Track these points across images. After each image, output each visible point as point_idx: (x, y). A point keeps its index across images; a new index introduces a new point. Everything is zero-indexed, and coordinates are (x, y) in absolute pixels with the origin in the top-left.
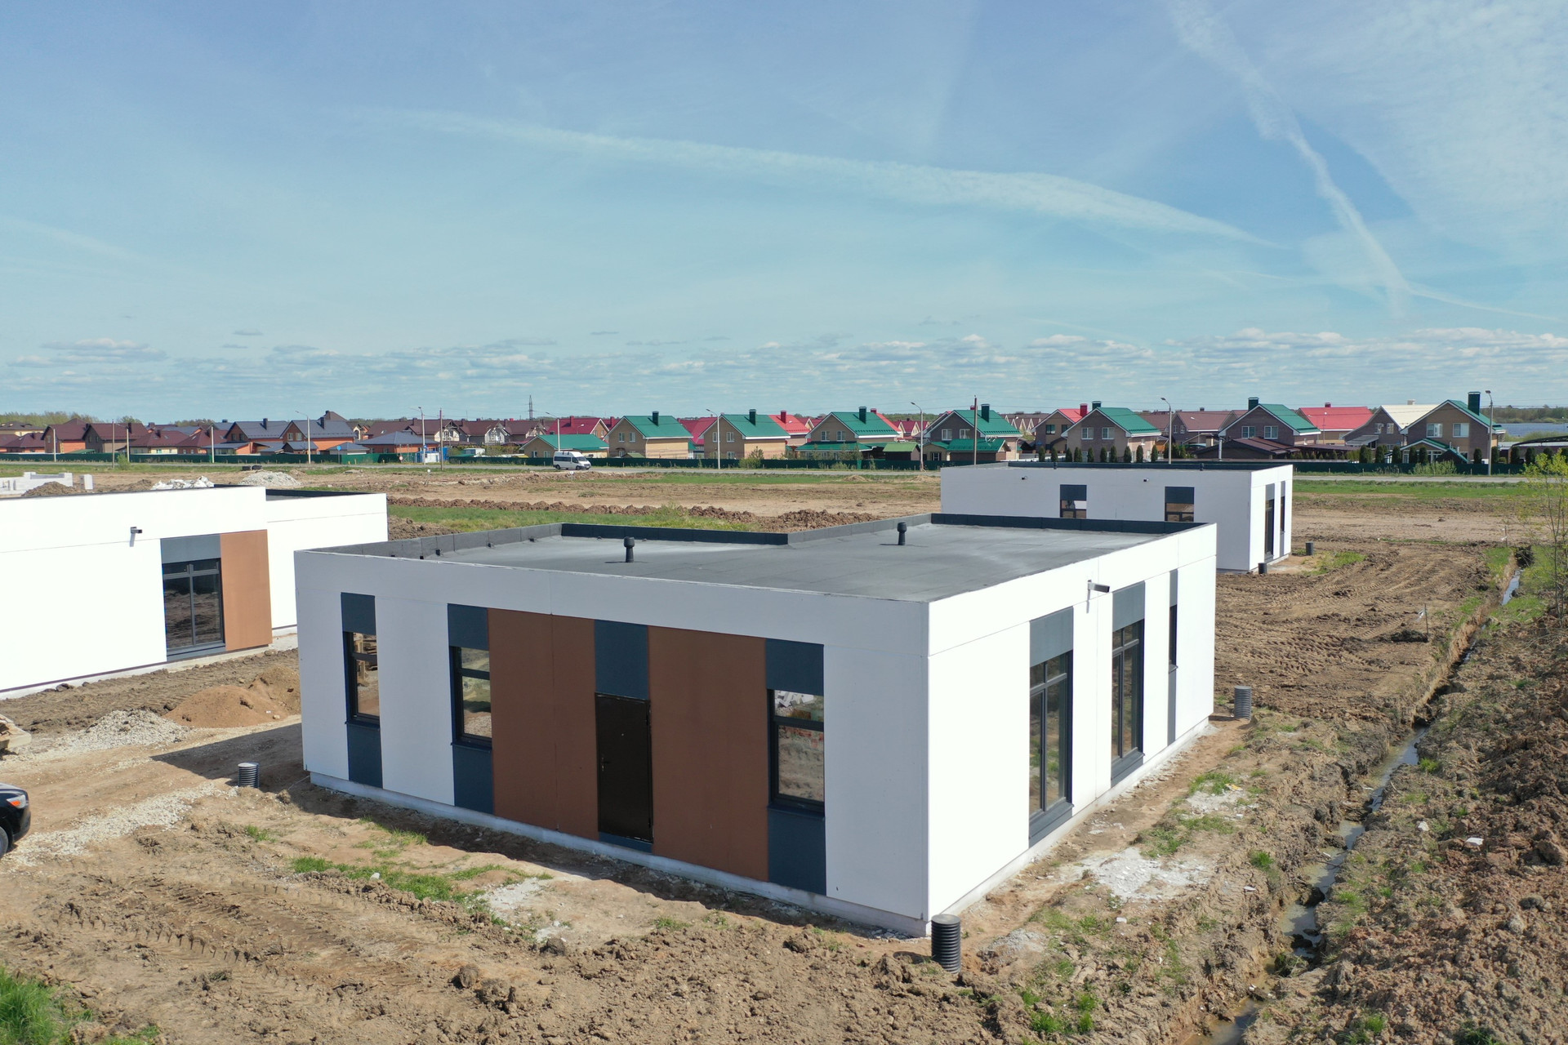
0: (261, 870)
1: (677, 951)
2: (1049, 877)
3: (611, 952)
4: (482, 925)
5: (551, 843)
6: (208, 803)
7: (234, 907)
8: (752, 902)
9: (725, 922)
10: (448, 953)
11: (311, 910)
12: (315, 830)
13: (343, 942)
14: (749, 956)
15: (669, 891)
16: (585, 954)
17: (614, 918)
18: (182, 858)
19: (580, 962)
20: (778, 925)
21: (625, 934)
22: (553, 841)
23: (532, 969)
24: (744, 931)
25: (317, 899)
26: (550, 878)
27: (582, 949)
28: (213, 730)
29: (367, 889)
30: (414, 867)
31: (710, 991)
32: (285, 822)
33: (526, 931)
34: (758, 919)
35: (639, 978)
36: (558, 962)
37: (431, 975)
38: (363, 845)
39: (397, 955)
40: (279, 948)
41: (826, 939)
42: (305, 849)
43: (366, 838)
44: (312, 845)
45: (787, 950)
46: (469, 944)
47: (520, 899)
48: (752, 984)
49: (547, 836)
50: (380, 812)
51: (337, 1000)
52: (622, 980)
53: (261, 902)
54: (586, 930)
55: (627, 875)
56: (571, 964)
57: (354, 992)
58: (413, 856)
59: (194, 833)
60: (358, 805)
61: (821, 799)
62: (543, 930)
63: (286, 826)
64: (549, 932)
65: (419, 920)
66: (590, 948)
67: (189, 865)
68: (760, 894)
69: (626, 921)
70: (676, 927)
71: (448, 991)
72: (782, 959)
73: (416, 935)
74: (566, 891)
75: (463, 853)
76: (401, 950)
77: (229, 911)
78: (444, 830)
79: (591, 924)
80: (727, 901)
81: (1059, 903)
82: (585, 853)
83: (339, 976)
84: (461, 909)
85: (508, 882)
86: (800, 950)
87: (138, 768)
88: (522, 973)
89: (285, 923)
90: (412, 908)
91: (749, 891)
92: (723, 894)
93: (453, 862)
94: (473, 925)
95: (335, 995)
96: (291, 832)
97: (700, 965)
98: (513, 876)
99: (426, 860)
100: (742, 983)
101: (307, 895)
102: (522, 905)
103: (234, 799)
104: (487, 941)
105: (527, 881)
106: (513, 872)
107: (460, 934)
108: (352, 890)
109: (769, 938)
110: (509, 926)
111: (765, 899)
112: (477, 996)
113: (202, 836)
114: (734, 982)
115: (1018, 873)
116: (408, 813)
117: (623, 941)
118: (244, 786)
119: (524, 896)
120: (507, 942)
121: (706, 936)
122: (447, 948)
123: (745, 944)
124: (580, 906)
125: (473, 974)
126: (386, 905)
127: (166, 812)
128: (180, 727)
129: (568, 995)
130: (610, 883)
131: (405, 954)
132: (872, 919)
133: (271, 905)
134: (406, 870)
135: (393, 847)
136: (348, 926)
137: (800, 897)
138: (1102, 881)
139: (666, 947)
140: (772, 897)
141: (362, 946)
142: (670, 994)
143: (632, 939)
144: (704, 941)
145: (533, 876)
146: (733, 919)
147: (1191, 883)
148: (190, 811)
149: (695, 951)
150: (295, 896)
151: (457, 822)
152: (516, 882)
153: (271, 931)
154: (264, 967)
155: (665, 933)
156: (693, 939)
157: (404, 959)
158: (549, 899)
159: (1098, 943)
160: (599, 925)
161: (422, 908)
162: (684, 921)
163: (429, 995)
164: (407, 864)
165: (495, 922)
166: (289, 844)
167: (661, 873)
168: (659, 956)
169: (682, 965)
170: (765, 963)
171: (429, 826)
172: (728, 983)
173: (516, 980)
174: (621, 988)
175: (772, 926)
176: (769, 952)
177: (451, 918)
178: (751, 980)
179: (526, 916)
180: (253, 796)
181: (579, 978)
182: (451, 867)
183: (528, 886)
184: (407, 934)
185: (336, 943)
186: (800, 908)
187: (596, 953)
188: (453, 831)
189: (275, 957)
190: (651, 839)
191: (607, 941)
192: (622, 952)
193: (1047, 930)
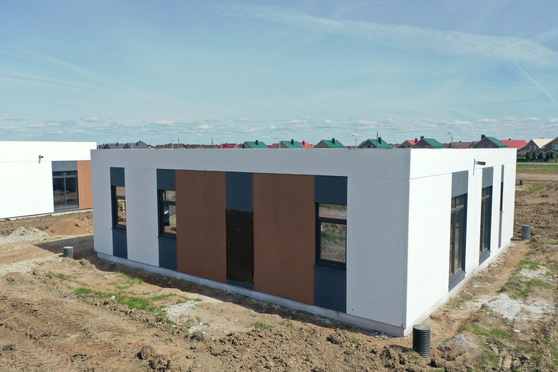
0: (58, 293)
1: (266, 341)
2: (461, 307)
3: (229, 341)
4: (160, 323)
5: (204, 285)
6: (47, 264)
7: (35, 311)
8: (305, 315)
9: (292, 326)
10: (139, 338)
11: (74, 313)
12: (92, 276)
13: (84, 330)
14: (308, 345)
15: (262, 309)
16: (215, 341)
17: (232, 322)
18: (23, 287)
19: (212, 346)
20: (321, 328)
21: (238, 330)
22: (205, 284)
23: (184, 349)
24: (304, 331)
25: (80, 308)
26: (201, 300)
27: (213, 338)
28: (62, 236)
29: (106, 303)
30: (134, 294)
31: (286, 366)
32: (79, 273)
33: (184, 327)
34: (310, 324)
35: (245, 357)
36: (199, 345)
37: (126, 350)
38: (112, 284)
39: (111, 339)
40: (48, 333)
41: (349, 336)
42: (84, 285)
43: (115, 281)
44: (88, 283)
45: (329, 343)
46: (152, 334)
47: (184, 311)
48: (311, 362)
49: (202, 281)
50: (126, 270)
51: (69, 364)
52: (235, 357)
53: (50, 308)
54: (217, 328)
55: (240, 300)
56: (206, 347)
57: (80, 359)
58: (136, 289)
59: (34, 276)
60: (116, 267)
61: (344, 261)
62: (193, 327)
63: (79, 274)
64: (197, 328)
65: (128, 320)
66: (218, 338)
67: (23, 290)
68: (310, 311)
69: (238, 324)
70: (266, 327)
71: (134, 361)
72: (327, 348)
73: (125, 328)
74: (208, 307)
75: (160, 288)
76: (114, 336)
77: (32, 313)
78: (154, 278)
79: (220, 325)
80: (292, 315)
81: (476, 320)
82: (220, 290)
83: (77, 349)
84: (151, 314)
85: (179, 302)
86: (336, 343)
87: (22, 249)
88: (178, 351)
89: (58, 319)
90: (126, 314)
91: (304, 310)
92: (290, 311)
93: (154, 292)
94: (156, 323)
95: (69, 361)
96: (80, 277)
97: (280, 350)
98: (182, 299)
99: (141, 291)
100: (305, 362)
101: (76, 306)
102: (184, 314)
103: (60, 263)
104: (162, 332)
105: (189, 302)
106: (182, 297)
107: (148, 328)
108: (98, 303)
109: (318, 335)
110: (176, 324)
111: (312, 314)
112: (149, 365)
113: (37, 277)
114: (300, 361)
115: (443, 305)
116: (138, 270)
117: (237, 334)
118: (66, 257)
119: (186, 309)
120: (173, 333)
121: (283, 333)
122: (139, 335)
123: (304, 338)
124: (214, 315)
125: (149, 351)
126: (114, 312)
127: (26, 267)
128: (48, 235)
129: (203, 366)
130: (231, 304)
131: (116, 338)
132: (372, 326)
133: (54, 310)
134: (130, 295)
135: (127, 285)
136: (90, 322)
137: (331, 314)
138: (494, 310)
139: (260, 339)
140: (316, 313)
141: (93, 333)
142: (262, 367)
143: (241, 333)
144: (281, 336)
145: (192, 300)
146: (297, 324)
147: (544, 312)
148: (37, 267)
149: (277, 342)
150: (70, 306)
151: (160, 275)
152: (183, 302)
153: (49, 323)
154: (38, 343)
155: (259, 331)
156: (276, 335)
157: (115, 341)
158: (199, 311)
159: (508, 344)
160: (224, 325)
161: (132, 314)
162: (270, 324)
163: (123, 363)
164: (131, 292)
165: (168, 322)
166: (77, 282)
167: (258, 300)
168: (256, 344)
169: (269, 349)
170: (318, 350)
171: (147, 276)
172: (297, 361)
173: (174, 355)
174: (234, 362)
175: (318, 328)
176: (319, 343)
177: (145, 319)
178: (310, 360)
179: (185, 319)
180: (69, 262)
181: (210, 355)
182: (152, 294)
183: (189, 304)
184: (120, 327)
185: (81, 331)
186: (331, 320)
187: (221, 341)
188: (158, 278)
189: (44, 338)
190: (253, 283)
191: (228, 334)
192: (236, 341)
193: (475, 335)
